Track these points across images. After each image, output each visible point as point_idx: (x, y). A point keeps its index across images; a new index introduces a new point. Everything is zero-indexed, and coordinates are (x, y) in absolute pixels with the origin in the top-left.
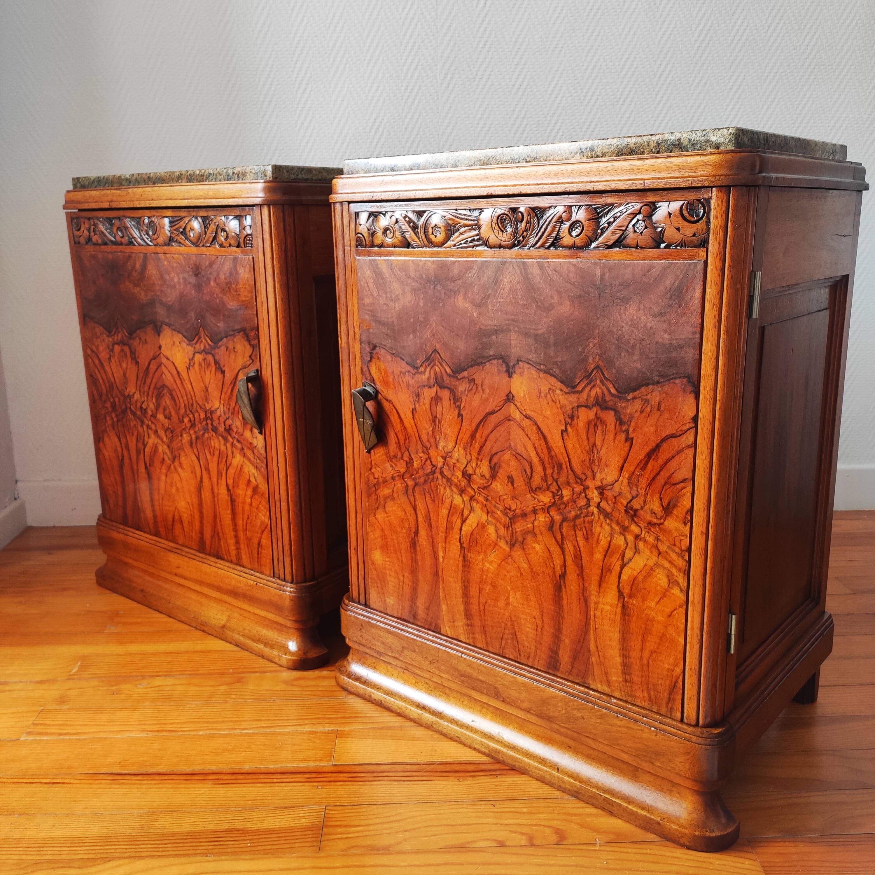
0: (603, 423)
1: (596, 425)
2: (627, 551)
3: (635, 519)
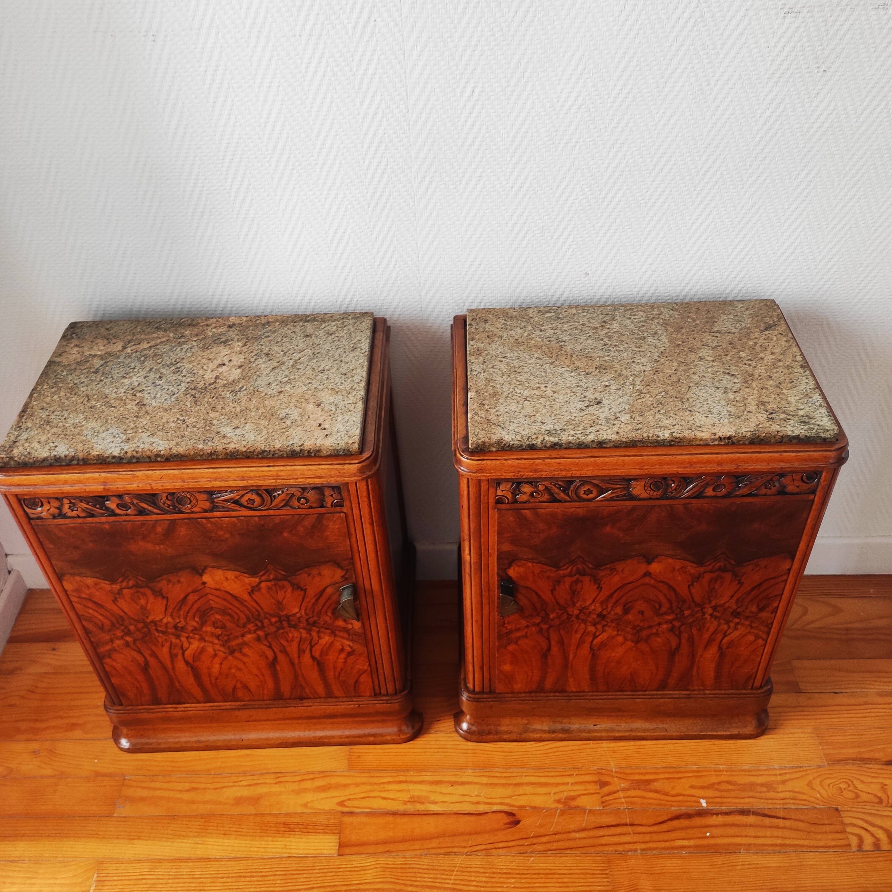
1: (717, 580)
2: (729, 631)
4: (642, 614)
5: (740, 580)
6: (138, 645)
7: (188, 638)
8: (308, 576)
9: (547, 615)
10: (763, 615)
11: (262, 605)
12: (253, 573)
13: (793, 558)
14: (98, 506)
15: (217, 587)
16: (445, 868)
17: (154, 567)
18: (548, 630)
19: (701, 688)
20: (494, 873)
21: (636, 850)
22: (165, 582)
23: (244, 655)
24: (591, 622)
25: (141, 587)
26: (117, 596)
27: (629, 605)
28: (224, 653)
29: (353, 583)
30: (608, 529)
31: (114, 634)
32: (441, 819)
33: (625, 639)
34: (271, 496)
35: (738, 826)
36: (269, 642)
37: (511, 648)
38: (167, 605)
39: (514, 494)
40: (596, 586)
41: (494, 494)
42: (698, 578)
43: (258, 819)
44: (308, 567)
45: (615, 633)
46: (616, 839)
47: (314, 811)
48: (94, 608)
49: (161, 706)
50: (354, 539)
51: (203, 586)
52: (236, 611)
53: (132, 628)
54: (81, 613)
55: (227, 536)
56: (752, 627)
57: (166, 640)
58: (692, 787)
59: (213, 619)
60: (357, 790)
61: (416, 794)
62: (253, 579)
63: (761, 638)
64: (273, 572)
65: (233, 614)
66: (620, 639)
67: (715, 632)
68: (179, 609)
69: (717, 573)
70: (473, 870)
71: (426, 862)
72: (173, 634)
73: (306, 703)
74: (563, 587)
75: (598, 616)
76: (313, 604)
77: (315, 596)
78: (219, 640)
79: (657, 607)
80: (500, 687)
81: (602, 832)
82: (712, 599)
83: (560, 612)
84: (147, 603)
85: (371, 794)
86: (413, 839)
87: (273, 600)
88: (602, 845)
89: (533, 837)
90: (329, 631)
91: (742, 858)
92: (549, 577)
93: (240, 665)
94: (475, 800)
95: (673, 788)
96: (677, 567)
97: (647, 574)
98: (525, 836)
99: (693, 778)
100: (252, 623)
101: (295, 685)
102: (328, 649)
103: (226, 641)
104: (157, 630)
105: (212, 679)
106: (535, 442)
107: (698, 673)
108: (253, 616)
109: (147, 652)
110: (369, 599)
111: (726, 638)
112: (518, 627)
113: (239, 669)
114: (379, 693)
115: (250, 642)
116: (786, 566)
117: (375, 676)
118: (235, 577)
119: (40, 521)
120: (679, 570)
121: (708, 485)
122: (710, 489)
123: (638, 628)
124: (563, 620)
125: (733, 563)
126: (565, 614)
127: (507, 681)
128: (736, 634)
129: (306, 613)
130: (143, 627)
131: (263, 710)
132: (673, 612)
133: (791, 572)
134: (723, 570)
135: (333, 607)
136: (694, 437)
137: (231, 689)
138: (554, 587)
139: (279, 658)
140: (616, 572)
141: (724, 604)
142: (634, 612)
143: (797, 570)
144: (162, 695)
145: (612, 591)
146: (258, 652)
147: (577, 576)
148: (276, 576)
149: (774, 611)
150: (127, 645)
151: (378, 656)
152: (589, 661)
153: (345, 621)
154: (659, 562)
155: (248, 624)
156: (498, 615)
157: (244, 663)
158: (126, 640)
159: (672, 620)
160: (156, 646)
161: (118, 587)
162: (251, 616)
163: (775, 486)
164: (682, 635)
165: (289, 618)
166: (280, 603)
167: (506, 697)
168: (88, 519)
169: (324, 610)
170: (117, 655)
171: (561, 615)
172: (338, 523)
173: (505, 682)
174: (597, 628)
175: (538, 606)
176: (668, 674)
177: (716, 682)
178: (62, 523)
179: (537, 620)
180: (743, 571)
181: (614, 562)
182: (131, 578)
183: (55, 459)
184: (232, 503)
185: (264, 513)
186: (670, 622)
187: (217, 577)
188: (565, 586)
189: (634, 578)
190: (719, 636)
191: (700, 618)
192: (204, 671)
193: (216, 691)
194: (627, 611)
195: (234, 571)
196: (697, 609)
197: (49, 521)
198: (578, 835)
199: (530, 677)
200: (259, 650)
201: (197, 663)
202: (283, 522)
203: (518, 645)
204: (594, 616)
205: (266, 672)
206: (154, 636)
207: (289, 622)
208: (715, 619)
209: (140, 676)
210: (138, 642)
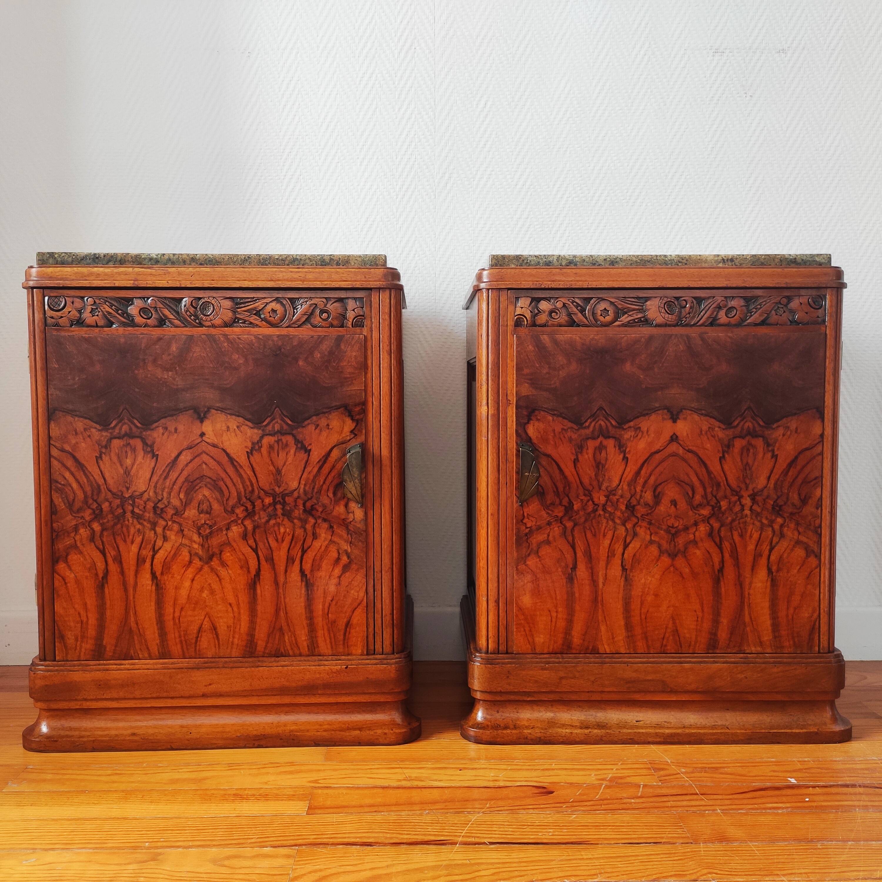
0: (754, 447)
1: (748, 450)
2: (774, 538)
3: (781, 513)
4: (676, 506)
5: (773, 451)
6: (104, 539)
7: (164, 528)
8: (316, 429)
9: (571, 504)
10: (808, 510)
11: (259, 476)
12: (257, 422)
13: (822, 418)
14: (120, 312)
15: (216, 441)
16: (456, 822)
17: (155, 405)
18: (572, 530)
19: (759, 649)
21: (715, 810)
22: (161, 430)
23: (224, 564)
24: (620, 518)
25: (133, 437)
26: (104, 450)
27: (659, 490)
28: (200, 559)
29: (362, 442)
30: (628, 367)
31: (82, 518)
33: (661, 552)
34: (294, 308)
35: (845, 794)
36: (255, 541)
37: (532, 562)
38: (154, 468)
39: (534, 314)
40: (621, 456)
41: (513, 313)
42: (728, 446)
43: (200, 792)
44: (317, 415)
45: (648, 538)
47: (277, 787)
48: (73, 469)
49: (102, 662)
50: (369, 375)
51: (200, 440)
52: (229, 482)
53: (105, 506)
54: (56, 476)
55: (241, 361)
56: (799, 533)
57: (139, 530)
58: (775, 771)
59: (200, 497)
60: (334, 773)
61: (414, 775)
62: (256, 431)
63: (813, 552)
64: (279, 421)
65: (224, 488)
66: (654, 550)
67: (759, 542)
68: (166, 478)
69: (747, 438)
71: (428, 818)
72: (149, 521)
73: (284, 661)
74: (586, 456)
75: (627, 507)
76: (315, 476)
77: (318, 462)
78: (200, 534)
79: (691, 495)
80: (518, 642)
82: (748, 481)
83: (585, 499)
84: (133, 465)
86: (410, 804)
87: (271, 468)
88: (667, 807)
89: (572, 802)
90: (325, 525)
91: (859, 814)
92: (570, 440)
93: (216, 586)
95: (749, 772)
96: (705, 428)
97: (674, 438)
99: (773, 766)
100: (242, 505)
101: (274, 628)
102: (321, 559)
103: (207, 538)
104: (133, 512)
105: (176, 610)
106: (551, 259)
107: (751, 618)
108: (245, 494)
109: (111, 553)
110: (377, 472)
111: (773, 552)
112: (538, 524)
113: (212, 592)
114: (372, 648)
115: (235, 541)
116: (817, 430)
117: (371, 615)
118: (238, 427)
119: (56, 330)
120: (706, 433)
121: (719, 308)
122: (722, 313)
123: (673, 531)
124: (589, 514)
125: (761, 423)
126: (591, 502)
127: (527, 629)
128: (784, 544)
129: (305, 490)
130: (118, 506)
131: (228, 671)
132: (708, 503)
133: (825, 440)
134: (753, 434)
135: (336, 482)
136: (699, 257)
137: (195, 631)
138: (577, 455)
139: (262, 572)
140: (641, 433)
141: (762, 490)
142: (665, 501)
143: (830, 439)
144: (108, 641)
145: (639, 465)
146: (240, 560)
147: (601, 438)
148: (282, 427)
149: (819, 505)
150: (92, 539)
151: (378, 576)
152: (622, 591)
153: (346, 506)
154: (685, 419)
155: (238, 507)
156: (517, 502)
157: (220, 580)
158: (92, 529)
159: (709, 518)
160: (125, 541)
161: (109, 435)
162: (243, 493)
163: (784, 312)
164: (724, 546)
165: (284, 499)
166: (279, 471)
167: (527, 658)
168: (105, 329)
169: (325, 487)
170: (75, 557)
171: (586, 504)
172: (356, 348)
173: (525, 630)
174: (626, 529)
175: (561, 489)
176: (716, 622)
177: (775, 637)
178: (77, 333)
179: (559, 512)
180: (774, 436)
181: (638, 417)
182: (126, 421)
183: (93, 259)
184: (254, 314)
185: (284, 331)
186: (707, 520)
187: (218, 426)
188: (587, 456)
189: (660, 444)
190: (765, 548)
191: (739, 515)
192: (170, 593)
193: (177, 635)
194: (657, 498)
195: (238, 416)
196: (734, 499)
197: (64, 330)
198: (633, 801)
199: (554, 620)
200: (242, 557)
201: (166, 578)
202: (301, 343)
203: (539, 557)
204: (623, 508)
205: (244, 598)
206: (127, 522)
207: (284, 506)
208: (756, 517)
209: (91, 601)
210: (105, 533)
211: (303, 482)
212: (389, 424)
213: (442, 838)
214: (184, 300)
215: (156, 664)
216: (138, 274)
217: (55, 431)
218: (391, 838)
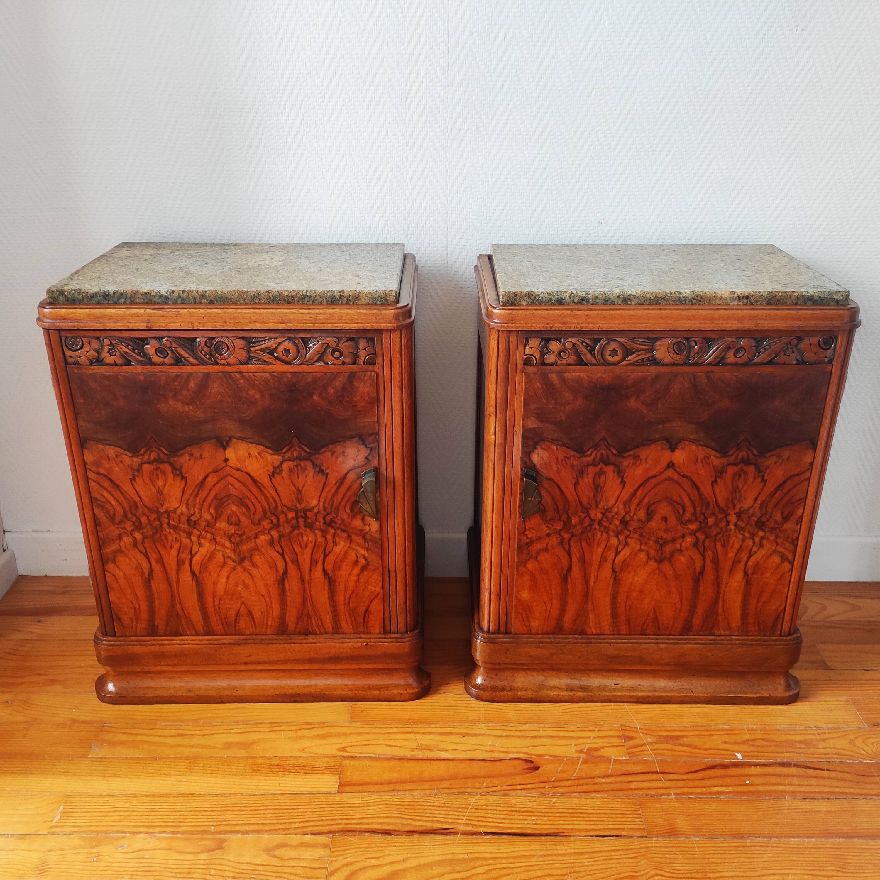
0: (746, 473)
1: (740, 476)
2: (754, 548)
3: (763, 527)
4: (666, 522)
5: (763, 476)
6: (146, 546)
7: (199, 537)
8: (332, 455)
9: (569, 519)
10: (788, 526)
11: (281, 494)
12: (277, 449)
13: (815, 448)
14: (136, 351)
15: (239, 466)
16: (458, 806)
17: (179, 435)
18: (570, 540)
19: (728, 632)
20: (513, 811)
21: (669, 794)
22: (187, 456)
23: (254, 565)
24: (613, 531)
25: (162, 462)
26: (136, 473)
27: (652, 508)
28: (233, 561)
29: (376, 467)
30: (632, 403)
31: (124, 528)
32: (452, 764)
33: (649, 557)
34: (306, 347)
35: (780, 776)
36: (281, 547)
37: (531, 565)
38: (184, 489)
39: (543, 353)
40: (619, 480)
41: (522, 353)
42: (721, 472)
43: (250, 761)
44: (333, 443)
45: (638, 547)
46: (646, 785)
47: (313, 755)
48: (110, 489)
49: (156, 638)
50: (382, 408)
51: (224, 465)
52: (254, 500)
53: (144, 519)
54: (95, 495)
55: (258, 396)
56: (777, 544)
57: (176, 539)
58: (725, 743)
59: (229, 512)
60: (359, 738)
61: (424, 743)
62: (276, 457)
63: (788, 559)
64: (297, 449)
65: (250, 505)
66: (643, 556)
67: (739, 551)
68: (196, 496)
69: (740, 466)
70: (490, 808)
71: (436, 800)
72: (184, 531)
73: (311, 638)
74: (586, 480)
75: (621, 522)
76: (333, 495)
77: (336, 483)
78: (231, 541)
79: (681, 513)
80: (516, 625)
81: (630, 778)
82: (736, 502)
83: (583, 515)
84: (165, 485)
85: (375, 742)
86: (422, 781)
87: (293, 488)
88: (631, 789)
89: (554, 781)
90: (344, 535)
91: (787, 802)
92: (572, 466)
93: (249, 582)
94: (488, 749)
95: (704, 743)
96: (701, 456)
97: (671, 465)
98: (546, 780)
99: (726, 736)
100: (268, 519)
101: (302, 613)
102: (342, 561)
103: (238, 544)
104: (169, 524)
105: (216, 599)
106: (563, 296)
107: (723, 609)
108: (270, 509)
109: (153, 557)
110: (390, 491)
111: (751, 558)
112: (539, 535)
113: (246, 586)
114: (389, 628)
115: (263, 547)
116: (808, 459)
117: (386, 604)
118: (259, 454)
119: (76, 368)
120: (702, 461)
121: (729, 348)
122: (731, 353)
123: (661, 542)
124: (586, 528)
125: (756, 452)
126: (588, 518)
127: (524, 616)
128: (762, 552)
129: (324, 507)
130: (155, 519)
131: (265, 646)
132: (696, 520)
133: (814, 467)
134: (746, 462)
135: (352, 499)
136: (714, 295)
137: (234, 616)
138: (578, 480)
139: (289, 571)
140: (639, 461)
141: (748, 509)
142: (657, 517)
143: (819, 466)
144: (160, 622)
145: (635, 487)
146: (268, 562)
147: (601, 465)
148: (300, 454)
149: (799, 522)
150: (135, 544)
151: (392, 574)
152: (610, 589)
153: (363, 519)
154: (682, 448)
155: (264, 520)
156: (519, 517)
157: (252, 577)
158: (134, 537)
159: (696, 531)
160: (165, 547)
161: (139, 460)
162: (268, 509)
163: (793, 352)
164: (706, 553)
165: (305, 514)
166: (299, 491)
167: (523, 638)
168: (124, 367)
169: (343, 504)
170: (122, 559)
171: (583, 519)
172: (368, 384)
173: (522, 617)
174: (619, 540)
175: (561, 506)
176: (692, 611)
177: (743, 624)
178: (97, 371)
179: (558, 526)
180: (766, 464)
181: (638, 447)
182: (154, 449)
183: (103, 296)
184: (268, 353)
185: (297, 369)
186: (694, 533)
187: (240, 453)
188: (588, 479)
189: (657, 470)
190: (744, 556)
191: (724, 529)
192: (209, 587)
193: (218, 618)
194: (650, 516)
195: (258, 444)
196: (721, 516)
197: (85, 368)
198: (603, 780)
199: (548, 609)
200: (270, 559)
201: (204, 575)
202: (315, 380)
203: (538, 561)
204: (617, 523)
205: (274, 591)
206: (164, 532)
207: (305, 519)
208: (740, 531)
209: (141, 592)
210: (146, 541)
211: (322, 500)
212: (401, 451)
213: (447, 826)
214: (198, 340)
215: (202, 640)
216: (150, 315)
217: (89, 457)
218: (407, 825)
